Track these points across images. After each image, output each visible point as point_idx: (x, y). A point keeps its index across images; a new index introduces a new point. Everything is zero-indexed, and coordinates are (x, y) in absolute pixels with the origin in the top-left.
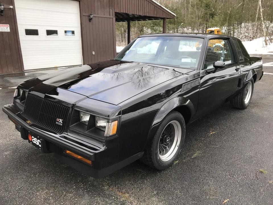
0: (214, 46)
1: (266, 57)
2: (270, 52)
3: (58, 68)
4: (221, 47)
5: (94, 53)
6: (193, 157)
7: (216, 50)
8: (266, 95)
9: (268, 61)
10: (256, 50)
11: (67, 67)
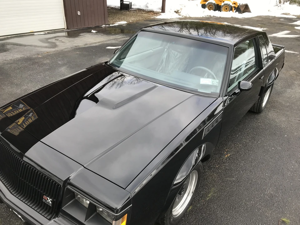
0: (223, 4)
1: (279, 22)
2: (283, 14)
3: (35, 34)
4: (231, 5)
5: (79, 13)
6: (208, 199)
7: (225, 9)
8: (282, 88)
9: (282, 28)
10: (269, 11)
11: (46, 32)
